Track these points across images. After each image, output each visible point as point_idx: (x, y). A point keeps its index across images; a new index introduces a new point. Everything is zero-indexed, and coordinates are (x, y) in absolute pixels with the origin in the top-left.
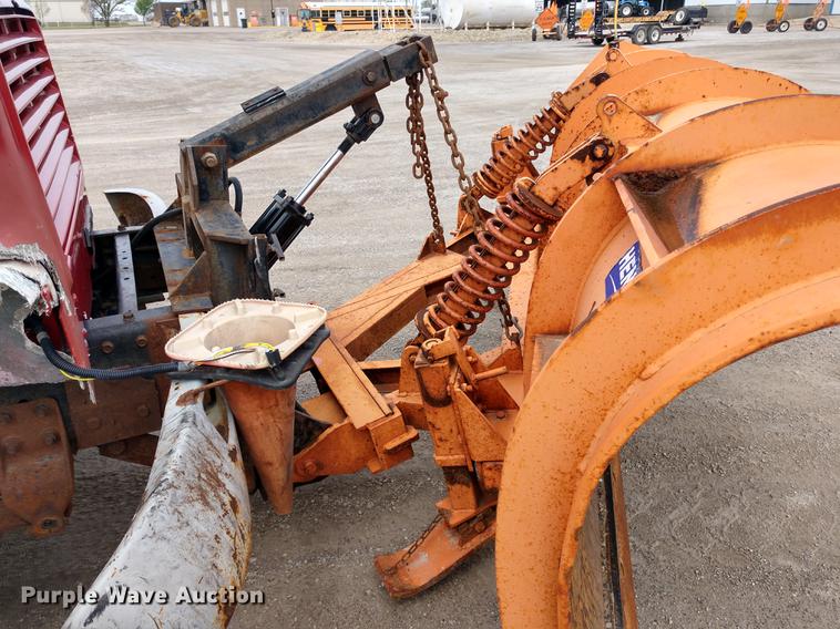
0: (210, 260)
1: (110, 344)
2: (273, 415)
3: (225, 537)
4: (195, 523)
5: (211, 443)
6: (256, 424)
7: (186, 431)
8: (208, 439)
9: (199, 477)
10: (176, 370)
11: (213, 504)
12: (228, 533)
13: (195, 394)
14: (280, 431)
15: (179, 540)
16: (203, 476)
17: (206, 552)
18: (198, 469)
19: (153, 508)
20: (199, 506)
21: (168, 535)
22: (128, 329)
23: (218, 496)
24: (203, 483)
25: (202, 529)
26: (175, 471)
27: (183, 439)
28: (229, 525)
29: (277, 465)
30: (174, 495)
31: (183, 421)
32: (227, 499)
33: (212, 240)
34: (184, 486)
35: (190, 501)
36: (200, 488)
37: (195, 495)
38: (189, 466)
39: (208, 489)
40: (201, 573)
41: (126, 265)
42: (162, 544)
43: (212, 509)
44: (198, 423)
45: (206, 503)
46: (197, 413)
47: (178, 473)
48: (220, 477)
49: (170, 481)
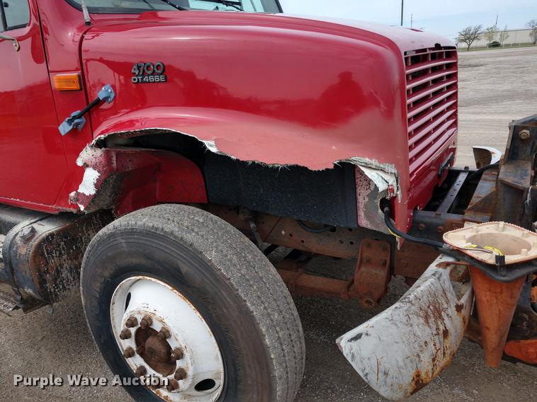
0: (497, 195)
1: (423, 226)
2: (496, 298)
3: (431, 345)
4: (416, 328)
5: (445, 293)
6: (484, 299)
7: (432, 280)
8: (444, 291)
9: (429, 307)
10: (441, 247)
11: (431, 324)
12: (435, 345)
13: (448, 264)
14: (500, 311)
15: (404, 331)
16: (431, 307)
17: (416, 345)
18: (430, 302)
19: (396, 308)
20: (422, 321)
21: (399, 324)
22: (435, 221)
23: (437, 323)
24: (429, 310)
25: (419, 333)
26: (415, 296)
27: (428, 283)
28: (437, 341)
29: (493, 332)
30: (410, 307)
31: (434, 275)
32: (442, 328)
33: (501, 183)
34: (417, 306)
35: (418, 315)
36: (427, 312)
37: (422, 313)
38: (425, 298)
39: (432, 315)
40: (409, 354)
41: (456, 188)
42: (394, 327)
43: (430, 327)
44: (442, 279)
45: (427, 322)
46: (443, 274)
47: (416, 298)
48: (443, 313)
49: (410, 300)
